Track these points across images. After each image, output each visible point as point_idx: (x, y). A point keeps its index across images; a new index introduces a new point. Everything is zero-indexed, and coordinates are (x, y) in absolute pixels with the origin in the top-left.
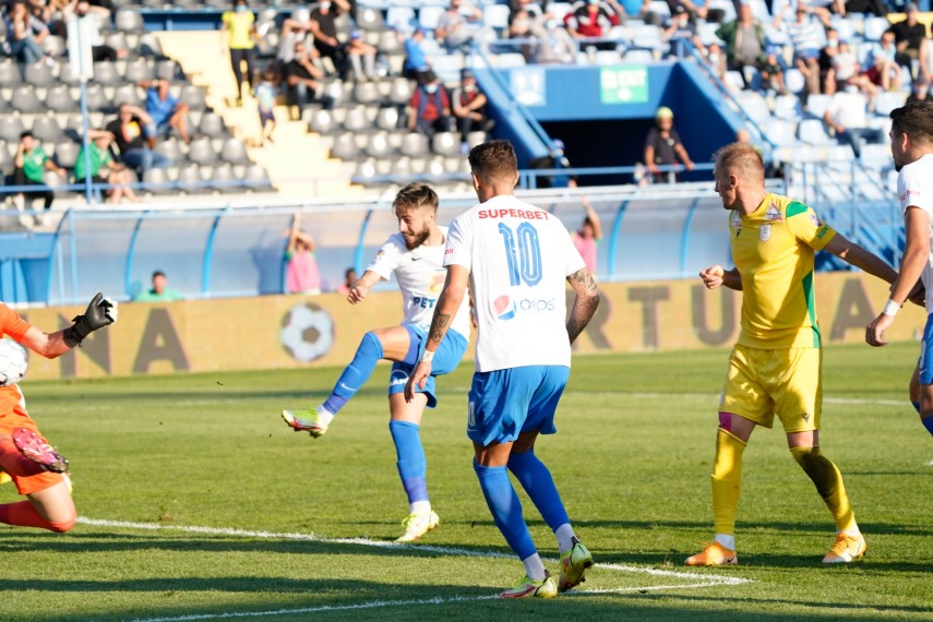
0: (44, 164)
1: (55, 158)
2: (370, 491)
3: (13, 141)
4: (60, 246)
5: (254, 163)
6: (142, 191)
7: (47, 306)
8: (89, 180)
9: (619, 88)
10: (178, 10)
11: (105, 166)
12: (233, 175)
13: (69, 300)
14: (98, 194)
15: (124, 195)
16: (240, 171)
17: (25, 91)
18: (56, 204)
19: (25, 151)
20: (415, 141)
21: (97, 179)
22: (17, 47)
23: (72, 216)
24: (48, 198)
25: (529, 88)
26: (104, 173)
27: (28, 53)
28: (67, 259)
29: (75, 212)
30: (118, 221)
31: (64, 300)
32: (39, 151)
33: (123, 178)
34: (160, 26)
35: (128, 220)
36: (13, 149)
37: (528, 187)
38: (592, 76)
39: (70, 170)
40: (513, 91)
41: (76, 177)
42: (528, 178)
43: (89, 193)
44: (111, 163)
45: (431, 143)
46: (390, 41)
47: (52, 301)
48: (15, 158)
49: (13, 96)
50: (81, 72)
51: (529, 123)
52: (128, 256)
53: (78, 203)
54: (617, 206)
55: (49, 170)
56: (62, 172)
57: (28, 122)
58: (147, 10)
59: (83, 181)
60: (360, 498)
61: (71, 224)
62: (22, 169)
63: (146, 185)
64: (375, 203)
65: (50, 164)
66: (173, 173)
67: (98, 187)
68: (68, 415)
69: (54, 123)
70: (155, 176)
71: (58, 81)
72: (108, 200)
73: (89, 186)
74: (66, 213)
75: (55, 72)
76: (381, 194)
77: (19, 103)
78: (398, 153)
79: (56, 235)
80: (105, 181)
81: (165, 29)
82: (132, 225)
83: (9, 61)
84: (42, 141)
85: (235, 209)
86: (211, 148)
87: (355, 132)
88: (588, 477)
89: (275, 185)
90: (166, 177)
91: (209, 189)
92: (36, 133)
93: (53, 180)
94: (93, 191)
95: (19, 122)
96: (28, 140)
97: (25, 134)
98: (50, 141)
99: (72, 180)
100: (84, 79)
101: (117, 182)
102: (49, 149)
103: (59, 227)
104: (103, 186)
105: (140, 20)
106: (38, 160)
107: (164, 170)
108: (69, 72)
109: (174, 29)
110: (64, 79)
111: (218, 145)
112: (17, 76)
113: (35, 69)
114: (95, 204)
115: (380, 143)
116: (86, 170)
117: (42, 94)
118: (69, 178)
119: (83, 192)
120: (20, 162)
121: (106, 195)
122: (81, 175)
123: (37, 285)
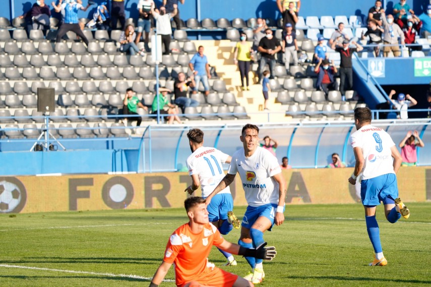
0: (137, 104)
1: (143, 101)
2: (294, 268)
3: (124, 93)
4: (144, 143)
5: (239, 105)
6: (184, 118)
7: (137, 173)
8: (159, 112)
9: (423, 69)
10: (204, 30)
11: (166, 105)
12: (228, 110)
13: (148, 170)
14: (163, 119)
15: (175, 119)
16: (231, 108)
17: (129, 68)
18: (143, 124)
19: (128, 98)
20: (319, 95)
21: (162, 112)
22: (127, 47)
23: (150, 129)
24: (139, 120)
25: (377, 68)
26: (166, 109)
27: (132, 49)
28: (147, 150)
29: (151, 127)
30: (172, 132)
31: (145, 171)
32: (135, 98)
33: (175, 111)
34: (195, 37)
35: (177, 131)
36: (123, 96)
37: (375, 118)
38: (410, 63)
39: (150, 107)
40: (369, 70)
41: (152, 110)
42: (375, 114)
43: (159, 119)
44: (169, 104)
45: (327, 95)
46: (308, 45)
47: (139, 171)
48: (124, 101)
49: (123, 71)
50: (156, 60)
51: (376, 86)
52: (177, 149)
53: (153, 123)
54: (421, 128)
55: (140, 107)
56: (146, 108)
57: (130, 83)
58: (189, 30)
59: (156, 112)
60: (289, 271)
61: (150, 133)
62: (127, 106)
63: (185, 115)
64: (298, 124)
65: (140, 104)
66: (199, 109)
67: (163, 115)
68: (146, 227)
69: (143, 84)
70: (190, 110)
71: (145, 63)
72: (168, 122)
73: (159, 115)
74: (148, 128)
75: (144, 59)
76: (301, 121)
77: (127, 74)
78: (310, 100)
79: (142, 138)
80: (166, 112)
81: (197, 39)
82: (179, 134)
83: (122, 54)
84: (136, 93)
85: (229, 127)
86: (218, 97)
87: (288, 90)
88: (406, 264)
89: (249, 115)
90: (196, 111)
91: (217, 117)
92: (134, 89)
93: (142, 112)
94: (161, 117)
95: (126, 84)
96: (130, 92)
97: (129, 89)
98: (141, 93)
99: (151, 112)
100: (158, 63)
101: (172, 113)
102: (140, 97)
103: (144, 135)
104: (165, 115)
105: (186, 34)
106: (135, 102)
107: (195, 107)
108: (151, 59)
109: (202, 39)
110: (148, 63)
111: (221, 95)
112: (126, 61)
113: (135, 58)
114: (161, 123)
115: (301, 95)
116: (158, 107)
117: (137, 70)
118: (149, 111)
119: (155, 118)
120: (126, 103)
121: (166, 119)
122: (155, 109)
123: (133, 163)
